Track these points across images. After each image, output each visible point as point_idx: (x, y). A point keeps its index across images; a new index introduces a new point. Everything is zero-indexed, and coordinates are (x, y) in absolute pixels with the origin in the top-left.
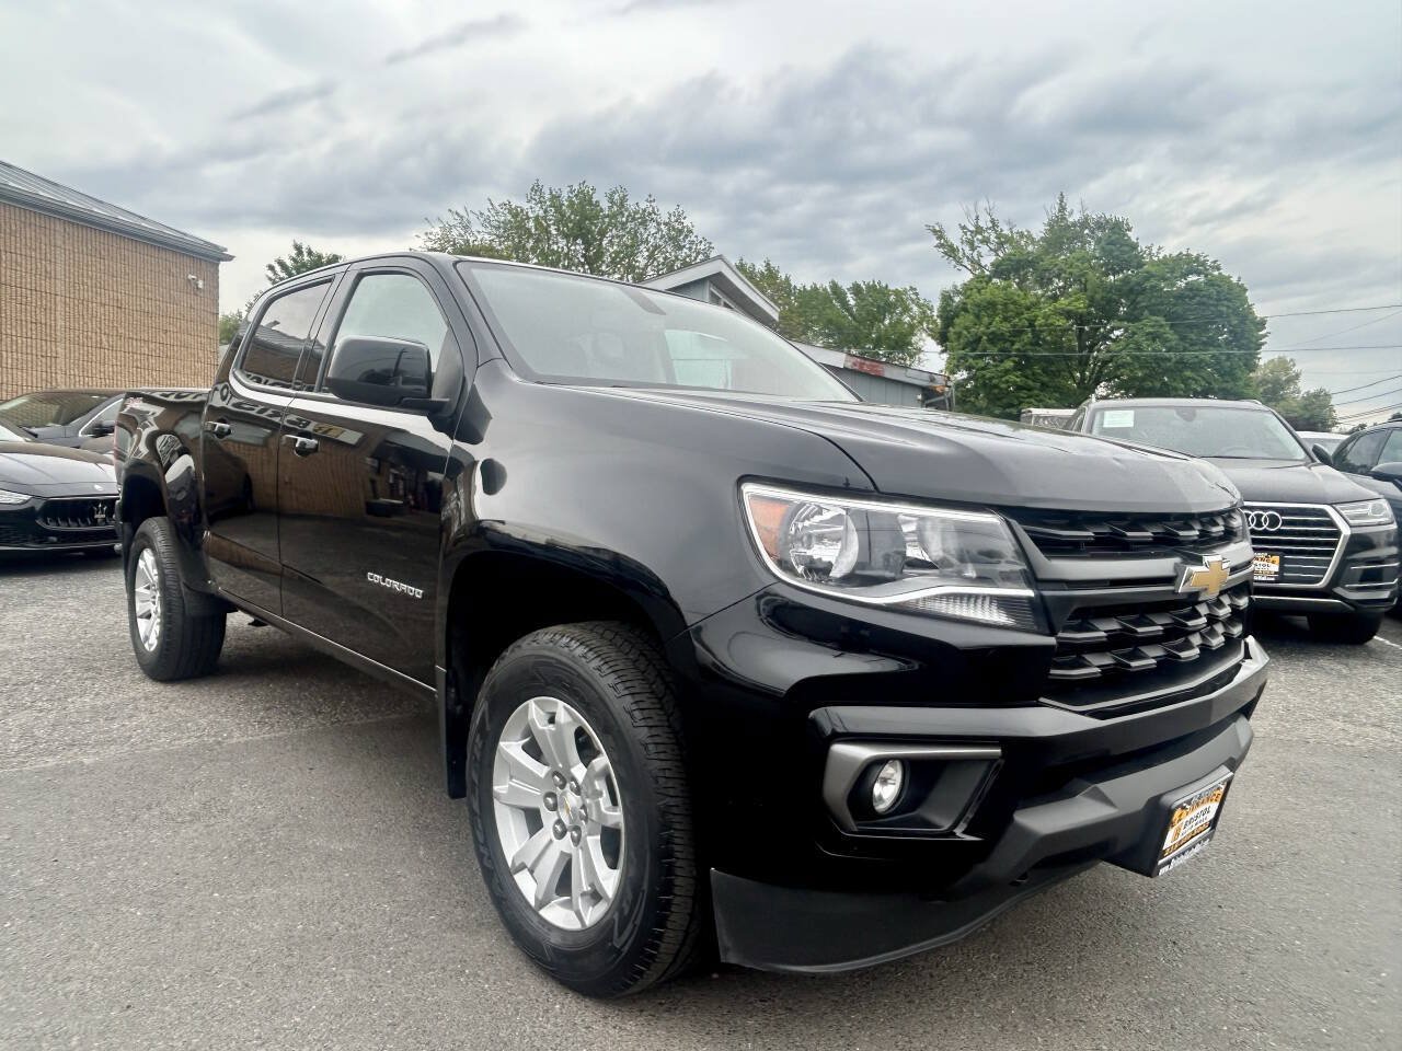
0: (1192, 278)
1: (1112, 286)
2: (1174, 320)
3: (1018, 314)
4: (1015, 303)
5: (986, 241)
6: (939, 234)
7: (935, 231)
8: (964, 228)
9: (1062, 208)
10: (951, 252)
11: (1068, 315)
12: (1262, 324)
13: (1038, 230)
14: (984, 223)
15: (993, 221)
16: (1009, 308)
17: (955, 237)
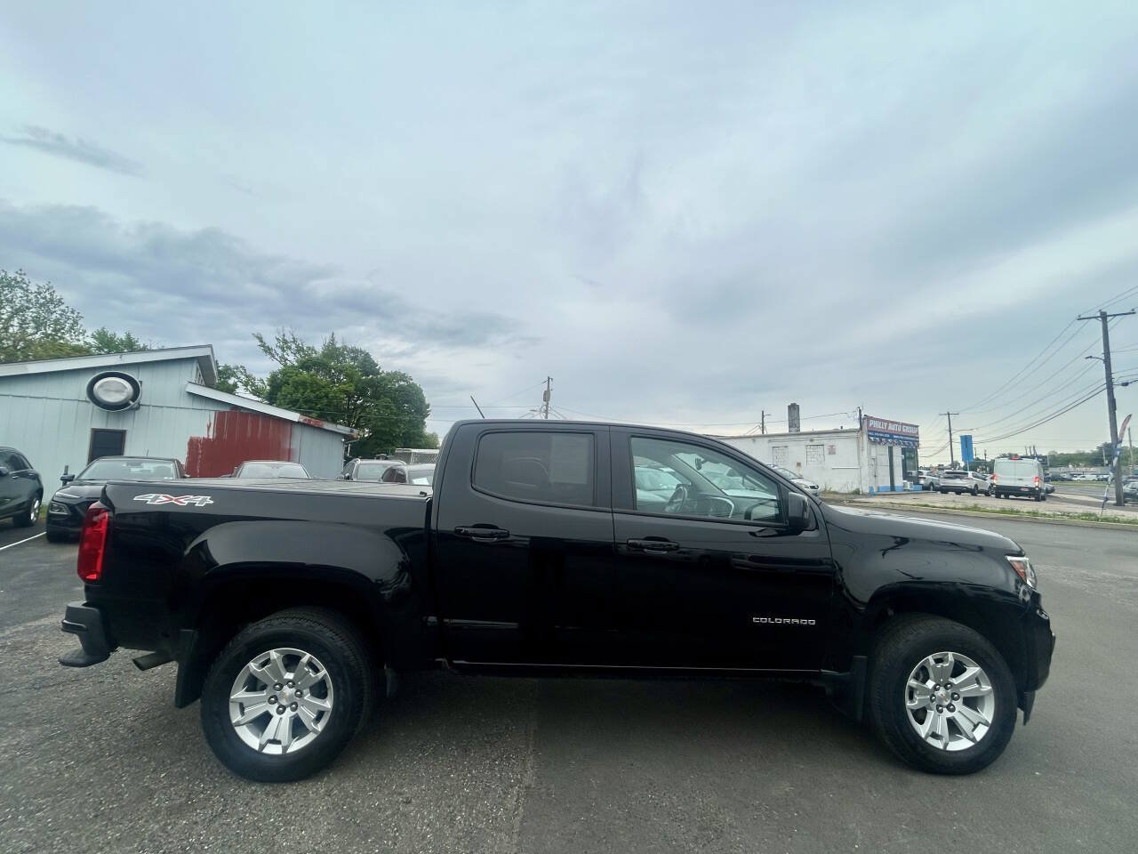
0: (402, 383)
1: (365, 381)
2: (394, 400)
3: (318, 390)
4: (317, 383)
5: (289, 348)
6: (260, 339)
7: (258, 337)
8: (278, 339)
9: (333, 340)
10: (268, 350)
11: (345, 392)
12: (428, 406)
13: (319, 348)
14: (289, 338)
15: (294, 338)
16: (314, 385)
17: (272, 343)
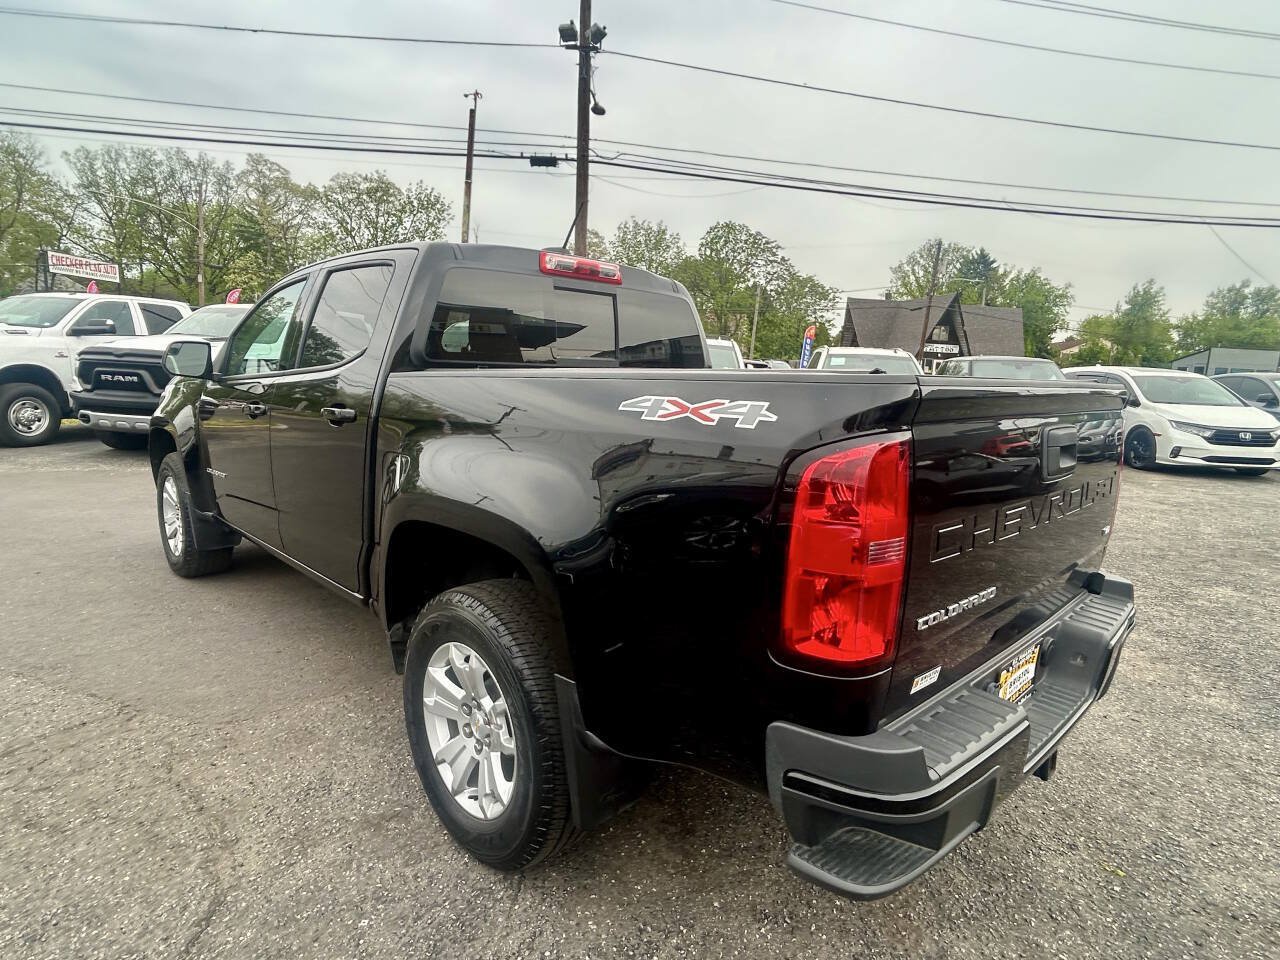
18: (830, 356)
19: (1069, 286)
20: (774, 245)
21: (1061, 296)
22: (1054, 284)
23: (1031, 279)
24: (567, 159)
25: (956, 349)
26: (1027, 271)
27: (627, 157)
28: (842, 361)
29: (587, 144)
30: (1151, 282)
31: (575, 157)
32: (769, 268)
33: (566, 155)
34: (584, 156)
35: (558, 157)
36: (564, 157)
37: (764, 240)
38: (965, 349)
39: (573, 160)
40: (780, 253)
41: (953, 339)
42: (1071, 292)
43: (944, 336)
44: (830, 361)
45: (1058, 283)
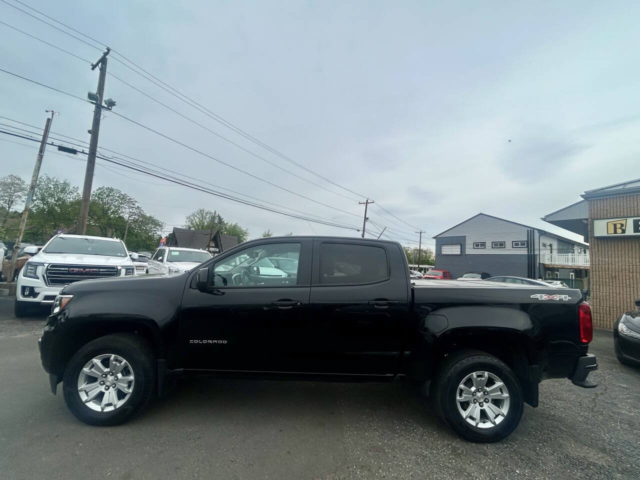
18: (170, 251)
19: (247, 230)
20: (133, 200)
21: (244, 233)
22: (243, 229)
23: (235, 226)
24: (83, 152)
25: (218, 250)
26: (234, 224)
27: (117, 159)
28: (177, 253)
29: (96, 148)
30: (269, 231)
31: (88, 152)
32: (131, 210)
33: (83, 150)
34: (94, 153)
35: (78, 150)
36: (82, 151)
37: (128, 198)
38: (221, 250)
39: (87, 154)
40: (137, 205)
41: (216, 246)
42: (248, 232)
43: (213, 245)
44: (171, 253)
45: (244, 229)
